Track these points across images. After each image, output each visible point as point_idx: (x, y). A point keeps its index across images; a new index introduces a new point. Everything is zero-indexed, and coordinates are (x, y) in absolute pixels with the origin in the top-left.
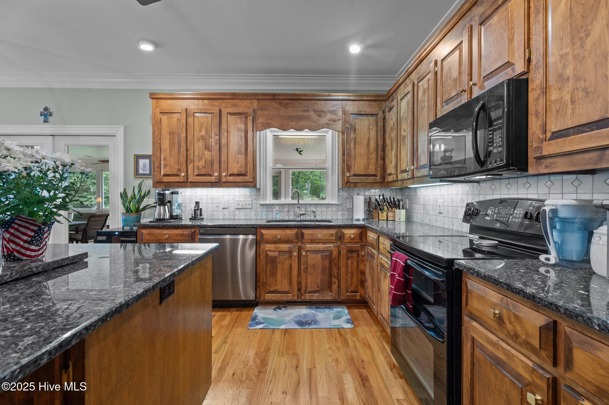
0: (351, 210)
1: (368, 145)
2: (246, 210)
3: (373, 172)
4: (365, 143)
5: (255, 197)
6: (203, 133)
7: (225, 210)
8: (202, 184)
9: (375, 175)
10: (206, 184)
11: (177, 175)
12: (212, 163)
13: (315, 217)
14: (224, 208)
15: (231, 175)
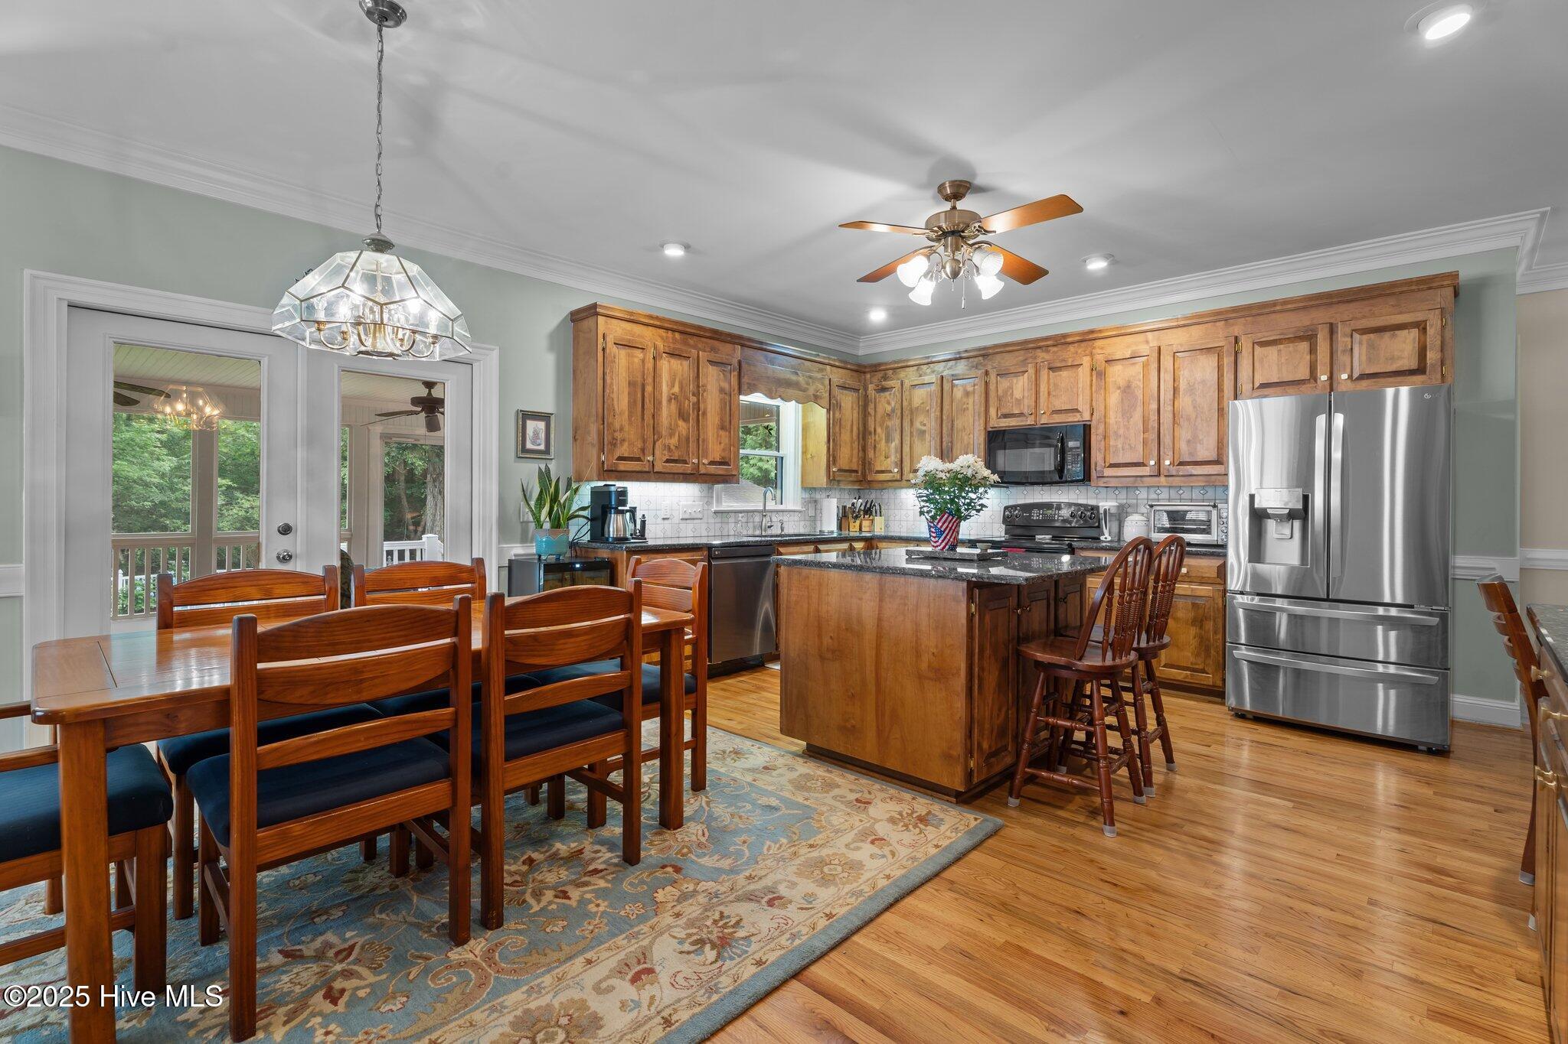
0: (814, 519)
1: (852, 431)
2: (695, 521)
3: (855, 468)
4: (849, 427)
5: (706, 500)
6: (676, 389)
7: (666, 521)
8: (671, 476)
9: (856, 471)
10: (676, 476)
11: (639, 459)
12: (688, 439)
13: (782, 530)
14: (664, 519)
15: (712, 463)
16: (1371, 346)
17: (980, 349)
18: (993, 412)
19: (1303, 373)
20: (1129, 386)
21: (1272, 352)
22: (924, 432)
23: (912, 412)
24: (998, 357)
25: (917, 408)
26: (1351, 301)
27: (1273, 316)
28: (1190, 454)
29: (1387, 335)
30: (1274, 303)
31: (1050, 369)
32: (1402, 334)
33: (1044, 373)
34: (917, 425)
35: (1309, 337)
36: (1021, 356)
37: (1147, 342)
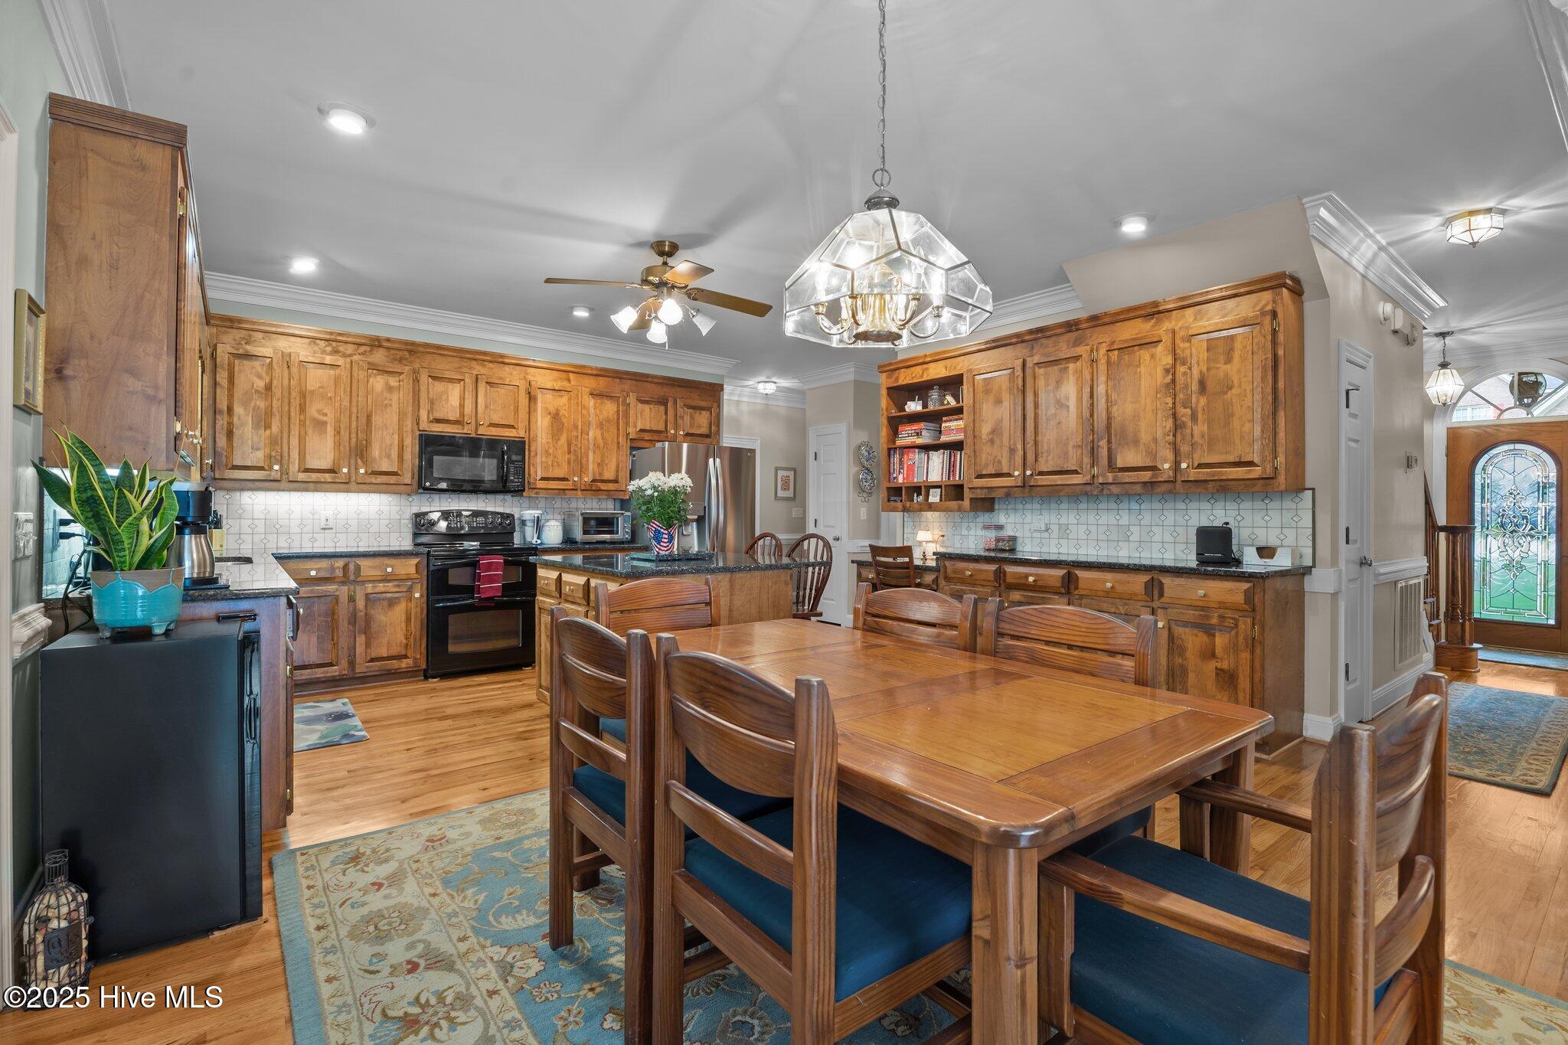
16: (692, 417)
17: (407, 343)
18: (423, 414)
19: (661, 427)
20: (557, 414)
21: (647, 407)
22: (325, 423)
23: (303, 395)
24: (429, 357)
25: (312, 392)
26: (683, 387)
27: (646, 384)
28: (600, 474)
29: (698, 412)
30: (648, 376)
31: (487, 383)
32: (704, 413)
33: (482, 386)
34: (313, 411)
35: (663, 402)
36: (455, 363)
37: (569, 380)
